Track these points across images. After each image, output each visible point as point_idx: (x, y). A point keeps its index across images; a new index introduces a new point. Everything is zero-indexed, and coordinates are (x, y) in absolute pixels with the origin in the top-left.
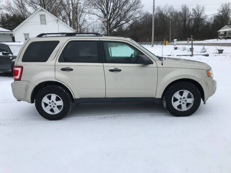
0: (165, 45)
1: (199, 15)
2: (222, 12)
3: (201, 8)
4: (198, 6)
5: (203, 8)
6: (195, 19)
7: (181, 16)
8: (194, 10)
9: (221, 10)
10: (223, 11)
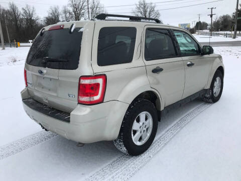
0: (17, 47)
1: (30, 15)
2: (51, 14)
3: (31, 8)
4: (27, 6)
5: (33, 8)
6: (27, 19)
7: (10, 14)
8: (24, 10)
9: (51, 12)
10: (53, 13)
